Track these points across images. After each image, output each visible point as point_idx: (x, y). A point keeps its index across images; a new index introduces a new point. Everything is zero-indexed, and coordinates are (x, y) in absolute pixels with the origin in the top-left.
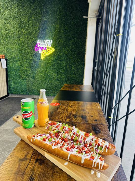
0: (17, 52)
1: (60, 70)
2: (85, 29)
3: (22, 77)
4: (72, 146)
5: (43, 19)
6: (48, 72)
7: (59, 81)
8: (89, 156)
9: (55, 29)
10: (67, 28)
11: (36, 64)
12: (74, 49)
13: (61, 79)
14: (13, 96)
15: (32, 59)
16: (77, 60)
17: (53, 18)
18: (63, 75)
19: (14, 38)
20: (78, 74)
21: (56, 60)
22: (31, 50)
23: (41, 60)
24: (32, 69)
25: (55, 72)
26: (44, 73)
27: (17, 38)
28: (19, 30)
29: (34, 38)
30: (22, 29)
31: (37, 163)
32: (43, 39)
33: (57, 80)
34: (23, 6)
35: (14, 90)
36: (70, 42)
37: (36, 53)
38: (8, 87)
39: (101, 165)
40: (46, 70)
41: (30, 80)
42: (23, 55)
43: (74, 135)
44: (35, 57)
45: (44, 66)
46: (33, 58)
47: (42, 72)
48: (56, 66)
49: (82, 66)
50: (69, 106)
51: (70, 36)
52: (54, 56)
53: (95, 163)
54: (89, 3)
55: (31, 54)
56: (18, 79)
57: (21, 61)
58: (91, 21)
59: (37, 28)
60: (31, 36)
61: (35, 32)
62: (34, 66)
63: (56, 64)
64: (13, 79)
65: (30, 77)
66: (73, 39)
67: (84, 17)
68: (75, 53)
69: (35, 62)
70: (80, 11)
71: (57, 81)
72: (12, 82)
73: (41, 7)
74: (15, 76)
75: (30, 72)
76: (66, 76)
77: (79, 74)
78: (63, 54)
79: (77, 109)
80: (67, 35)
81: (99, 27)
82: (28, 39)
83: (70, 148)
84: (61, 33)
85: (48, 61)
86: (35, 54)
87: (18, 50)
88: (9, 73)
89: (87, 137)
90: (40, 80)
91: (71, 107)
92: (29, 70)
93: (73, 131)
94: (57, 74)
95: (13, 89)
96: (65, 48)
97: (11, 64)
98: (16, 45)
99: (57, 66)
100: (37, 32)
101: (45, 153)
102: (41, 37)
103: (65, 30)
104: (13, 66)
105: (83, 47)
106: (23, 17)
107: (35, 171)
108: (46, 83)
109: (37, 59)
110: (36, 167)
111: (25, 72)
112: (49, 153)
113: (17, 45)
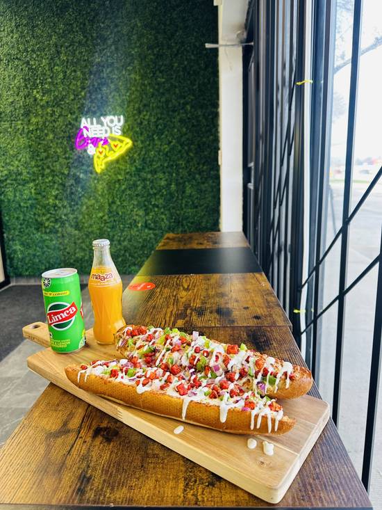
0: (25, 156)
1: (152, 200)
2: (212, 79)
3: (46, 228)
4: (192, 382)
5: (92, 59)
6: (117, 207)
7: (150, 229)
8: (242, 403)
9: (129, 85)
10: (163, 80)
11: (82, 188)
12: (187, 136)
13: (157, 225)
14: (23, 282)
15: (68, 174)
16: (197, 168)
17: (122, 55)
18: (162, 213)
19: (13, 118)
20: (203, 207)
21: (138, 170)
22: (66, 148)
23: (97, 173)
24: (72, 200)
25: (137, 205)
26: (106, 211)
27: (22, 115)
28: (26, 93)
29: (71, 114)
30: (35, 91)
31: (99, 439)
32: (98, 114)
33: (146, 226)
34: (33, 27)
35: (23, 266)
36: (174, 118)
37: (80, 157)
38: (7, 257)
39: (273, 421)
40: (110, 200)
41: (68, 234)
42: (43, 163)
43: (196, 355)
44: (76, 167)
45: (106, 192)
46: (73, 171)
47: (101, 208)
48: (139, 188)
49: (213, 182)
50: (182, 288)
51: (173, 101)
52: (133, 160)
53: (257, 416)
54: (217, 7)
55: (66, 158)
56: (34, 234)
57: (37, 181)
58: (227, 55)
59: (79, 84)
60: (62, 108)
61: (72, 97)
62: (77, 194)
63: (139, 183)
64: (18, 235)
65: (67, 225)
66: (183, 108)
67: (208, 46)
68: (190, 150)
69: (78, 180)
70: (196, 32)
71: (146, 231)
72: (17, 242)
73: (85, 24)
74: (24, 226)
75: (65, 211)
76: (171, 215)
77: (205, 205)
78: (156, 153)
79: (204, 294)
80: (163, 99)
81: (250, 70)
82: (53, 118)
83: (186, 387)
84: (146, 94)
85: (115, 175)
86: (76, 160)
87: (28, 150)
88: (7, 218)
89: (231, 355)
90: (98, 231)
91: (187, 289)
92: (63, 205)
93: (193, 344)
94: (145, 210)
95: (19, 263)
96: (163, 136)
97: (9, 193)
98: (20, 137)
99: (144, 187)
100: (77, 95)
101: (120, 409)
102: (89, 109)
103: (157, 87)
104: (15, 196)
105: (210, 131)
106: (35, 56)
107: (94, 459)
108: (116, 237)
109: (85, 172)
110: (97, 448)
111: (51, 212)
112: (130, 407)
113: (24, 135)
